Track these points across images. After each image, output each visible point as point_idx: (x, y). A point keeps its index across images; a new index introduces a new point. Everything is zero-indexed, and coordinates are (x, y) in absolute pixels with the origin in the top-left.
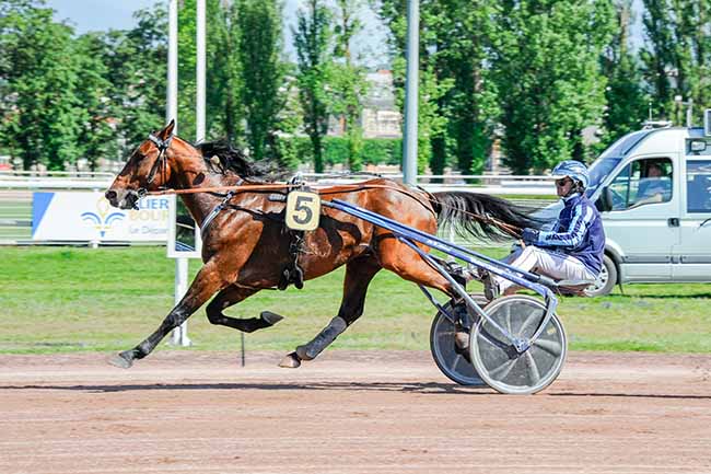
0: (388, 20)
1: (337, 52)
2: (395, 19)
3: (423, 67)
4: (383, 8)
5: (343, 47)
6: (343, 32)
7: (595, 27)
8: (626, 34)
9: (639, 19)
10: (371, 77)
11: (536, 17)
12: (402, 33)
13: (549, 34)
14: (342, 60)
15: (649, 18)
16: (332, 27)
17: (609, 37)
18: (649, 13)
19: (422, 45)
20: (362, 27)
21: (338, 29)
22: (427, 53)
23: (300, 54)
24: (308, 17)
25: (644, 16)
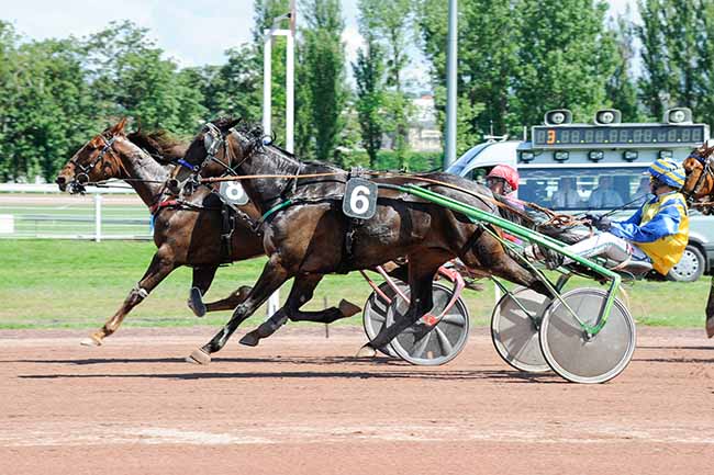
0: (431, 56)
1: (389, 82)
2: (437, 55)
3: (460, 94)
4: (427, 46)
5: (395, 77)
6: (394, 66)
7: (601, 60)
8: (627, 65)
9: (638, 53)
10: (416, 102)
11: (552, 52)
12: (442, 66)
13: (562, 66)
14: (394, 88)
15: (646, 52)
16: (385, 61)
17: (613, 69)
18: (645, 49)
19: (459, 75)
20: (410, 62)
21: (390, 63)
22: (463, 81)
23: (359, 83)
24: (365, 54)
25: (641, 51)
